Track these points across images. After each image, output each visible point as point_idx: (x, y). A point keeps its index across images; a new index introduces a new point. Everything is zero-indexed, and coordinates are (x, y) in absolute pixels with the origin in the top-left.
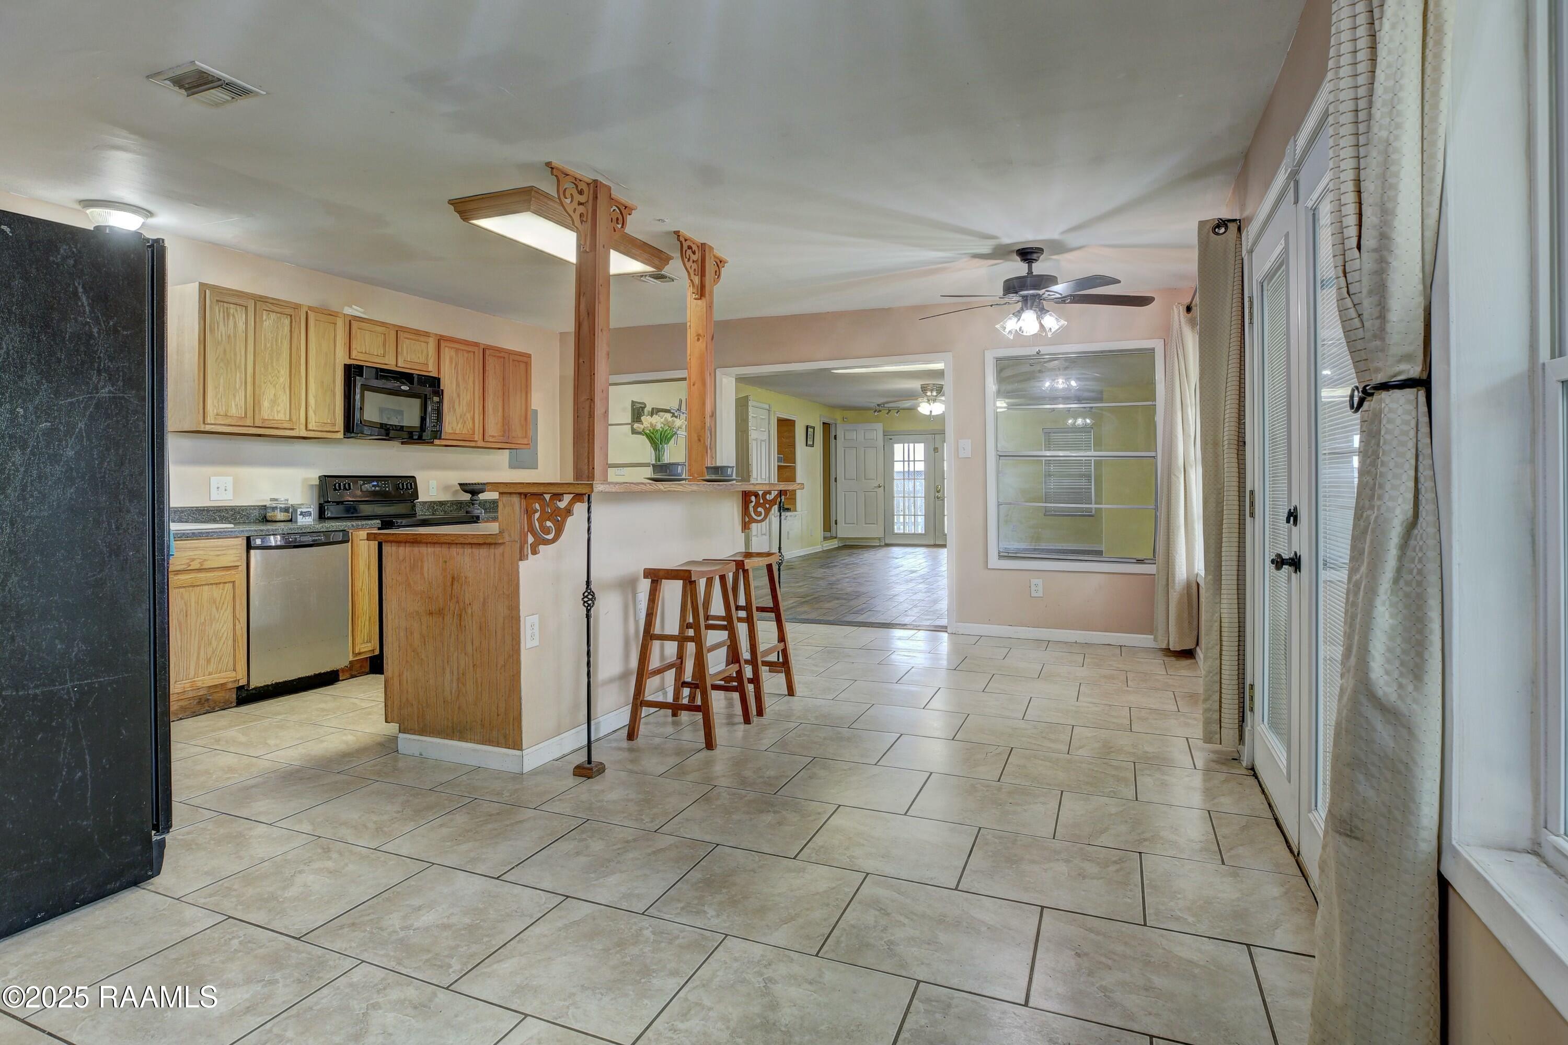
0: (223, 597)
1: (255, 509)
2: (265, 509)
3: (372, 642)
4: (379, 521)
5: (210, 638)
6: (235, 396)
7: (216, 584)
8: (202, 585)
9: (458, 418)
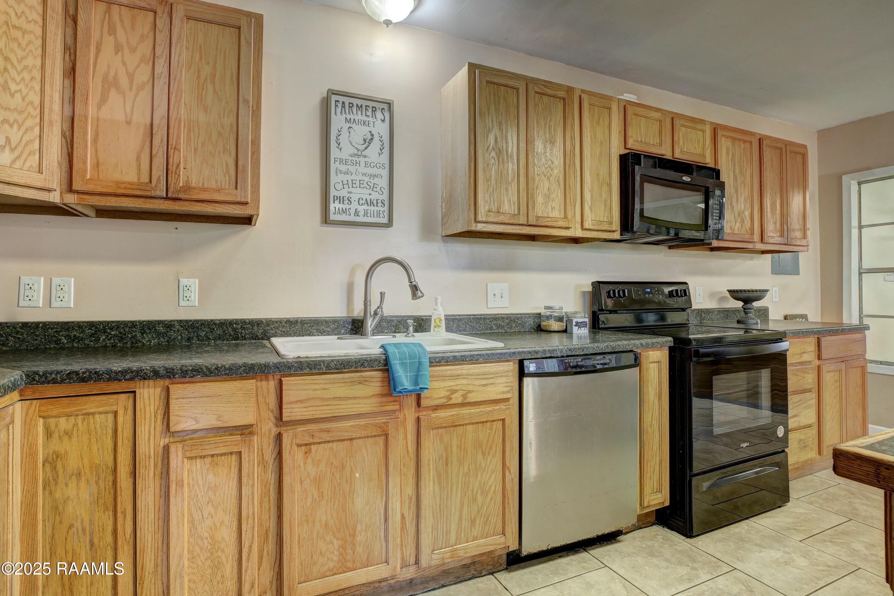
0: (491, 439)
1: (530, 317)
2: (540, 317)
3: (663, 492)
4: (670, 339)
5: (475, 493)
6: (507, 190)
7: (483, 422)
8: (466, 424)
9: (737, 216)
